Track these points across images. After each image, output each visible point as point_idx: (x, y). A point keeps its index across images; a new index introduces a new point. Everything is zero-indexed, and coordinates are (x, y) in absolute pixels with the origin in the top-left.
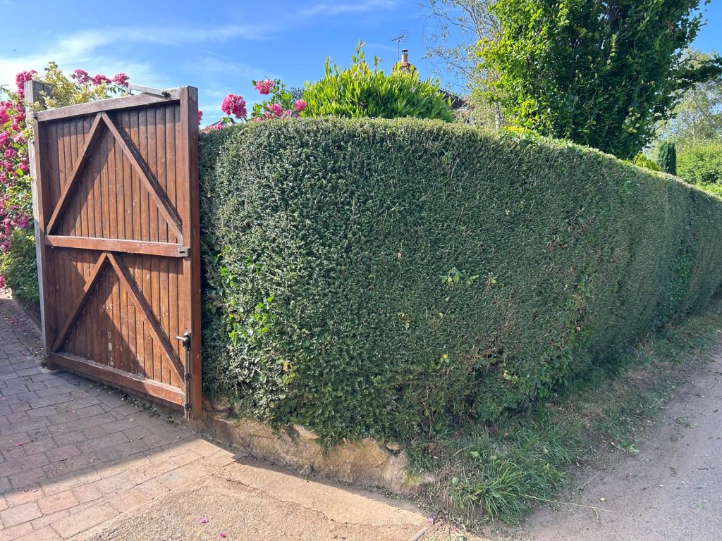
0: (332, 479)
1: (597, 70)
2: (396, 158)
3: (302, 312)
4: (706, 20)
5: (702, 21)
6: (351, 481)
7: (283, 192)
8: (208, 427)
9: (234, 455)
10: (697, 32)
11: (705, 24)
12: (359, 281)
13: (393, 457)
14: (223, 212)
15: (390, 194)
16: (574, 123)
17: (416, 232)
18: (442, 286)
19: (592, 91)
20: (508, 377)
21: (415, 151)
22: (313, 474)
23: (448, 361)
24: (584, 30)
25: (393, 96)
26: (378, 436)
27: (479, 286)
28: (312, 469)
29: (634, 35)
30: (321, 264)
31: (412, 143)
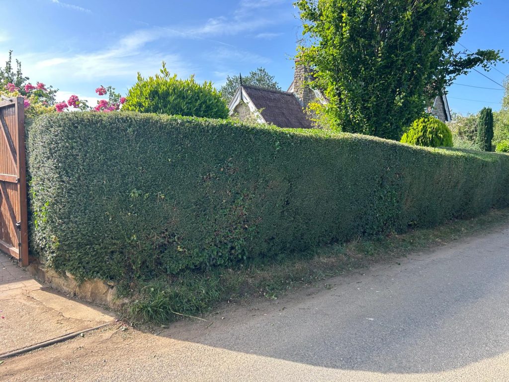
0: (83, 300)
1: (374, 65)
2: (103, 132)
3: (59, 211)
4: (467, 26)
5: (464, 27)
6: (91, 301)
7: (50, 149)
8: (37, 272)
9: (41, 286)
10: (461, 35)
11: (466, 29)
12: (84, 195)
13: (111, 289)
14: (31, 160)
15: (98, 151)
16: (363, 100)
17: (113, 170)
18: (129, 199)
19: (372, 79)
20: (181, 250)
21: (112, 128)
22: (75, 297)
23: (135, 239)
24: (363, 39)
25: (169, 93)
26: (102, 277)
27: (153, 199)
28: (75, 294)
29: (396, 41)
30: (66, 186)
31: (111, 124)
